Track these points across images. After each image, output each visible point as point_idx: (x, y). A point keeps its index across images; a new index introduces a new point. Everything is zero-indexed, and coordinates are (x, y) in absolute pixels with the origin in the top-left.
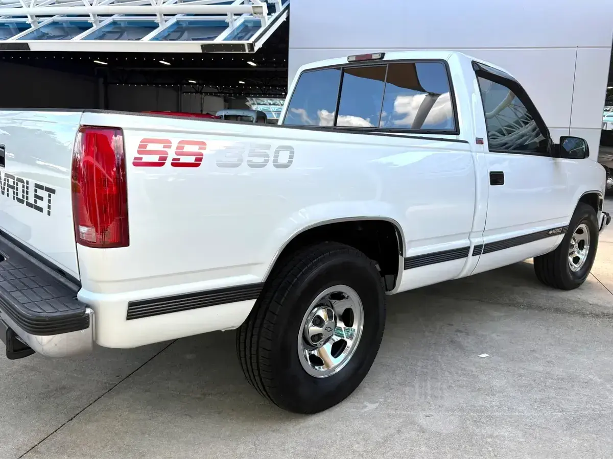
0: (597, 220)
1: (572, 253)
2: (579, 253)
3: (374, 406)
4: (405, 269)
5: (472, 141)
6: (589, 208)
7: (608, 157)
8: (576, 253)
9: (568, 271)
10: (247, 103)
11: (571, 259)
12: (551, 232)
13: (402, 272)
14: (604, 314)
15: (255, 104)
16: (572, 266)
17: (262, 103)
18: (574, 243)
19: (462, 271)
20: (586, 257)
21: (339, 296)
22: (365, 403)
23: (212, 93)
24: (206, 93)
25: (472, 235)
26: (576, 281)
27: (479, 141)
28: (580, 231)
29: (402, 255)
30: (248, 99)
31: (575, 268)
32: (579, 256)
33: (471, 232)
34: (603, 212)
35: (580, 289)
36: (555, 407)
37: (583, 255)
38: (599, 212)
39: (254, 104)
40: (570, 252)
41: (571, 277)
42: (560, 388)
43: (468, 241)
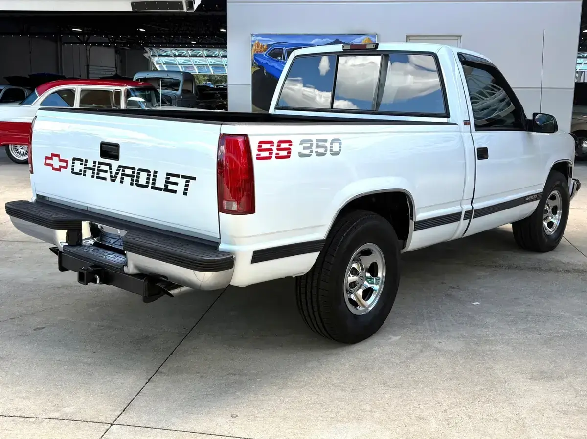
0: (568, 187)
1: (546, 218)
2: (552, 217)
3: (397, 338)
4: (414, 231)
5: (461, 123)
6: (560, 175)
7: (583, 118)
8: (550, 218)
9: (543, 234)
10: (146, 55)
11: (545, 224)
12: (527, 199)
13: (412, 233)
14: (574, 270)
15: (156, 56)
16: (547, 230)
17: (165, 54)
18: (548, 209)
19: (455, 233)
20: (559, 222)
21: (368, 253)
22: (390, 336)
23: (103, 43)
24: (94, 44)
25: (463, 202)
26: (551, 244)
27: (467, 123)
28: (553, 198)
29: (412, 219)
30: (147, 49)
31: (550, 232)
32: (552, 220)
33: (462, 200)
34: (573, 179)
35: (554, 251)
36: (535, 332)
37: (556, 220)
38: (569, 179)
39: (154, 56)
40: (544, 217)
41: (547, 240)
42: (538, 321)
43: (460, 208)
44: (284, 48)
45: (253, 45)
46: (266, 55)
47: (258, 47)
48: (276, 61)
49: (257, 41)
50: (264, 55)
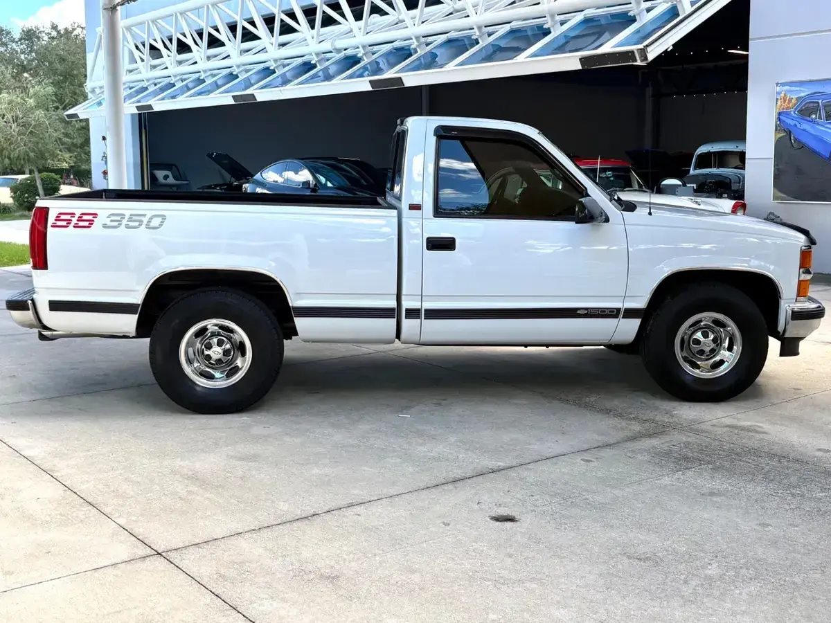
4: (295, 316)
5: (404, 207)
12: (580, 312)
13: (294, 319)
25: (402, 297)
27: (416, 207)
32: (724, 359)
43: (392, 303)
44: (820, 101)
45: (777, 99)
46: (794, 113)
47: (785, 101)
48: (810, 121)
49: (783, 93)
50: (792, 113)
